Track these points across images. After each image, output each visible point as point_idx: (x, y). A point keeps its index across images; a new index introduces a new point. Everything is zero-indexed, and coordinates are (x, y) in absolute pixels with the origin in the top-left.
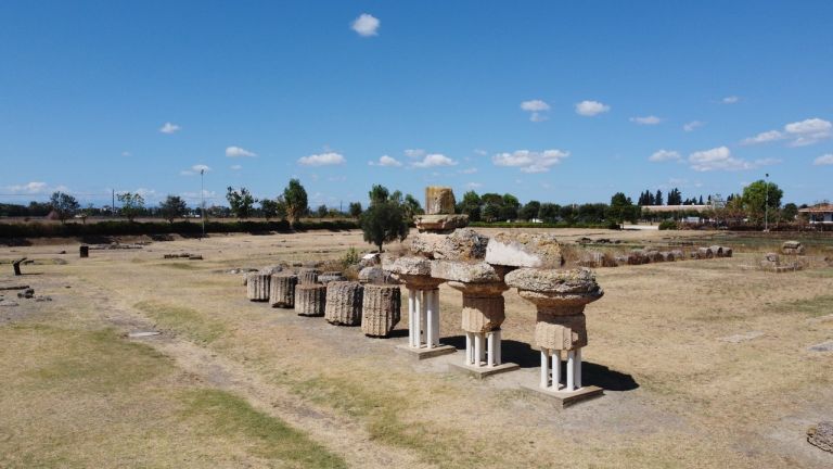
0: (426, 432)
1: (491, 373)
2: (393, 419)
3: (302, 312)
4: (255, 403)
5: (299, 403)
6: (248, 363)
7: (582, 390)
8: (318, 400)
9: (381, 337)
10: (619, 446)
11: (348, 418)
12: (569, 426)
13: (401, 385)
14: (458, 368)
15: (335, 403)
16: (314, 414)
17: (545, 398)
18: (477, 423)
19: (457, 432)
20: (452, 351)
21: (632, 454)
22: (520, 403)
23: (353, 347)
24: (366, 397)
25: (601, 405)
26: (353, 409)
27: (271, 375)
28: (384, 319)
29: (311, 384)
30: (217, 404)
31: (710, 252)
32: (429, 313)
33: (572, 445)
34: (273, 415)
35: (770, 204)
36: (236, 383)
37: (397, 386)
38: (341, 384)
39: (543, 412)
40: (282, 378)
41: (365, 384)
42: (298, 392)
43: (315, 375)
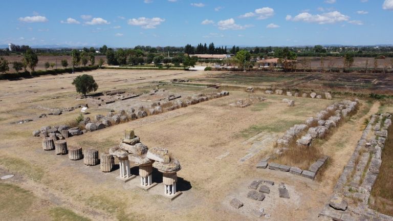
0: (134, 216)
1: (149, 189)
2: (123, 213)
3: (72, 158)
4: (77, 212)
5: (91, 209)
6: (63, 191)
7: (177, 194)
8: (97, 207)
9: (109, 172)
10: (186, 214)
11: (109, 214)
12: (173, 208)
13: (122, 197)
14: (139, 187)
15: (102, 207)
16: (98, 214)
17: (166, 198)
18: (148, 210)
19: (143, 215)
20: (135, 177)
21: (189, 216)
22: (159, 201)
23: (99, 178)
24: (112, 203)
25: (182, 198)
26: (110, 210)
27: (75, 197)
28: (109, 166)
29: (91, 199)
30: (64, 215)
31: (221, 94)
32: (127, 167)
33: (174, 215)
34: (85, 217)
35: (246, 59)
36: (64, 202)
37: (121, 197)
38: (101, 198)
39: (166, 203)
40: (79, 198)
41: (110, 197)
42: (88, 204)
43: (91, 195)
